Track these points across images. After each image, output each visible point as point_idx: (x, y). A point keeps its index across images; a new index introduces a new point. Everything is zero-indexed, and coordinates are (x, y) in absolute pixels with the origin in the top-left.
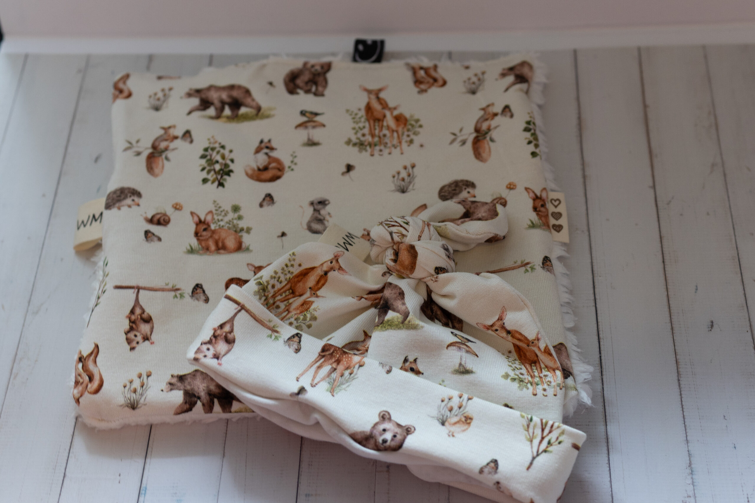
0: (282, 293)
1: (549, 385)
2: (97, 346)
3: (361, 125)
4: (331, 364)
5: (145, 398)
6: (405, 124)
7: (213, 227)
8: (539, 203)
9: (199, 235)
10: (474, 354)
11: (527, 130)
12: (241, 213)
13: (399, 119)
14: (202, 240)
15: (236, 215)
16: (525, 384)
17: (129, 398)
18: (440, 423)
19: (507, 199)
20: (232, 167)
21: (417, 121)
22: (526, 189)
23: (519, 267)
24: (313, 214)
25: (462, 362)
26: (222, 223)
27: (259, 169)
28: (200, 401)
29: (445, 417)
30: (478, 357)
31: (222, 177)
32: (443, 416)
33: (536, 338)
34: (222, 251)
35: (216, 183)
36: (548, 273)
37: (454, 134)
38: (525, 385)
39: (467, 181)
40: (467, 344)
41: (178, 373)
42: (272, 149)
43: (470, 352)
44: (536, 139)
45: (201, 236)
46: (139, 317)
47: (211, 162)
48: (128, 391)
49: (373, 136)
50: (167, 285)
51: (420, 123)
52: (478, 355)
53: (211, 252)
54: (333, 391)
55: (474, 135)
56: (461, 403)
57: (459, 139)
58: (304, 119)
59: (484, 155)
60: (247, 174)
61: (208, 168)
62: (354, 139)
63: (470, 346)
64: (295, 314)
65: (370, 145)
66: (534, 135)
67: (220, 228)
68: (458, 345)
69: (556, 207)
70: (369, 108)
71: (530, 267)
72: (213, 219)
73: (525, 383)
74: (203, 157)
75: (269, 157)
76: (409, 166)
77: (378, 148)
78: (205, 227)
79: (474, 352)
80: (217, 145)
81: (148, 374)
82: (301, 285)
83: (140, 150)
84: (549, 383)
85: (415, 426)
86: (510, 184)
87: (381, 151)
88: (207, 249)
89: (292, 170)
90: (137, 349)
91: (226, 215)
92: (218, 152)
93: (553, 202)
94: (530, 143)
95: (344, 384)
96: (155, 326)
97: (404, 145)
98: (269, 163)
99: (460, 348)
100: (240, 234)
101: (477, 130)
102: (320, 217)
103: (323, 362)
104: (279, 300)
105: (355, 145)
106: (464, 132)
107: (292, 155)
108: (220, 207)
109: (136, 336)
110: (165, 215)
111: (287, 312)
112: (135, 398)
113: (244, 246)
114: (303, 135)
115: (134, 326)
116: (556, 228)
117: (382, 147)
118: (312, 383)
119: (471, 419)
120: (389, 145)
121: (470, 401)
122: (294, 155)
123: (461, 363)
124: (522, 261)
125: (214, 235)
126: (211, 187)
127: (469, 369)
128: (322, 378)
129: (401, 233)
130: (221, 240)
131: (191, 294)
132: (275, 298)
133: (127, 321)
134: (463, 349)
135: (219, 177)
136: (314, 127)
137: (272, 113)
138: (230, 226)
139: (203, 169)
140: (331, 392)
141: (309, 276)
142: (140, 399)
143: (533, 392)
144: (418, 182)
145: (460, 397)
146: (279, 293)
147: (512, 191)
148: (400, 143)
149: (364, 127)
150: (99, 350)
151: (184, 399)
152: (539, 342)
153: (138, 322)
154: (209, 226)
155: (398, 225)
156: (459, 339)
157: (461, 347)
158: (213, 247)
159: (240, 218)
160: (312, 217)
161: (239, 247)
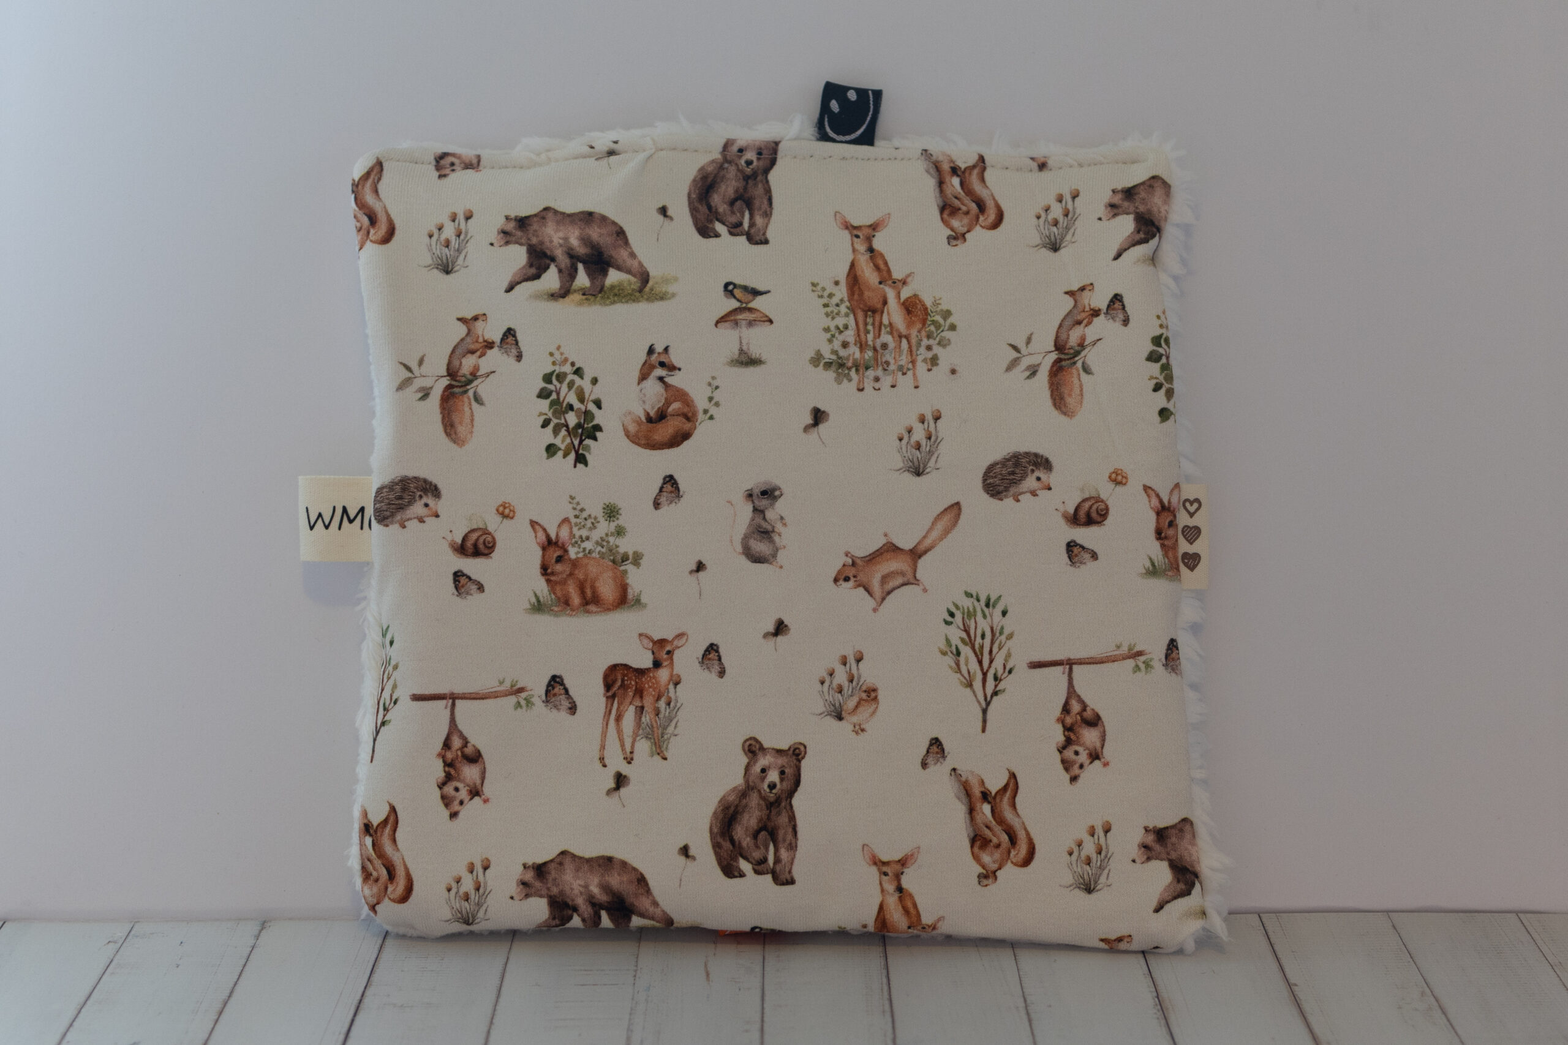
2: (393, 810)
3: (840, 321)
5: (486, 910)
6: (924, 322)
7: (573, 553)
8: (1166, 518)
9: (549, 571)
11: (1153, 357)
12: (622, 521)
13: (912, 307)
14: (556, 583)
15: (613, 525)
17: (459, 910)
19: (1110, 503)
20: (600, 418)
21: (947, 314)
22: (1146, 488)
23: (1125, 658)
24: (753, 519)
26: (588, 545)
27: (650, 420)
28: (579, 915)
31: (581, 442)
34: (592, 608)
35: (572, 456)
36: (1173, 675)
37: (1015, 348)
39: (1036, 455)
41: (534, 861)
42: (673, 368)
44: (1169, 378)
45: (553, 574)
46: (459, 753)
47: (560, 408)
48: (456, 897)
49: (862, 346)
50: (501, 683)
51: (951, 320)
53: (573, 610)
55: (1054, 356)
57: (1026, 362)
58: (734, 304)
59: (1070, 401)
60: (627, 434)
61: (555, 421)
62: (828, 356)
65: (857, 366)
66: (1166, 368)
67: (585, 555)
69: (1192, 515)
70: (854, 279)
71: (1144, 662)
72: (572, 535)
74: (543, 394)
75: (667, 386)
76: (929, 417)
77: (871, 373)
78: (558, 553)
80: (567, 368)
81: (485, 863)
83: (427, 383)
86: (1116, 472)
87: (877, 379)
88: (566, 602)
89: (711, 418)
90: (461, 815)
91: (594, 526)
92: (571, 385)
93: (1188, 504)
94: (1157, 388)
96: (487, 766)
97: (921, 367)
98: (668, 403)
100: (622, 568)
101: (1059, 347)
102: (764, 525)
105: (828, 365)
106: (1034, 346)
107: (710, 384)
108: (582, 510)
109: (457, 789)
110: (485, 532)
112: (468, 909)
113: (630, 596)
114: (729, 340)
115: (453, 772)
116: (1189, 559)
117: (879, 372)
120: (892, 367)
122: (715, 383)
124: (1130, 645)
125: (576, 572)
126: (563, 464)
130: (589, 582)
131: (544, 698)
133: (440, 764)
135: (576, 443)
136: (751, 324)
137: (671, 289)
138: (604, 550)
139: (545, 425)
142: (478, 911)
144: (946, 452)
147: (1119, 488)
148: (913, 362)
149: (846, 327)
150: (399, 816)
151: (551, 913)
153: (458, 765)
154: (566, 551)
158: (576, 600)
159: (620, 532)
160: (750, 525)
161: (624, 600)
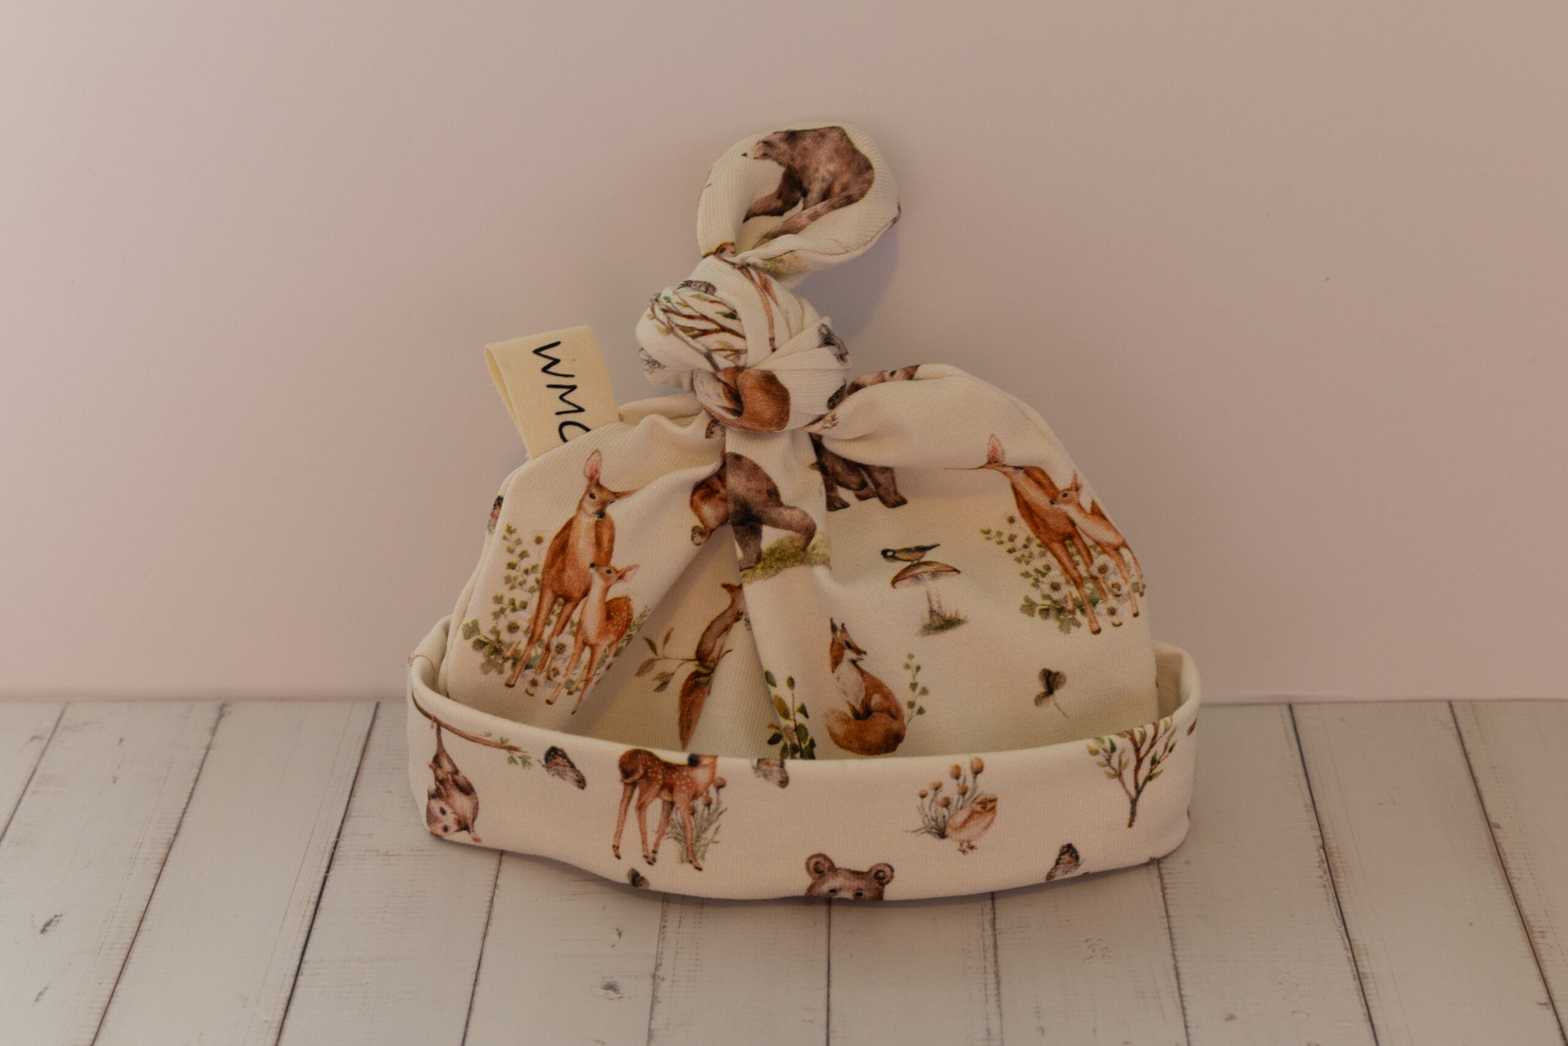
0: (547, 618)
1: (1117, 596)
4: (658, 795)
10: (950, 571)
16: (1071, 616)
18: (937, 836)
25: (933, 605)
29: (940, 820)
30: (959, 572)
32: (936, 820)
33: (1074, 486)
38: (1070, 619)
40: (924, 560)
43: (939, 571)
52: (958, 569)
54: (694, 856)
56: (963, 786)
63: (932, 560)
64: (610, 646)
68: (910, 574)
73: (1069, 612)
79: (947, 566)
82: (571, 573)
84: (1115, 590)
85: (890, 863)
95: (705, 830)
99: (916, 577)
103: (641, 795)
104: (552, 635)
111: (587, 650)
118: (646, 854)
119: (994, 800)
121: (979, 776)
123: (931, 608)
127: (951, 616)
128: (658, 832)
129: (731, 348)
132: (539, 639)
134: (925, 575)
140: (691, 862)
141: (573, 545)
143: (1091, 629)
145: (957, 777)
146: (540, 622)
152: (1078, 495)
155: (714, 327)
156: (906, 561)
157: (917, 574)
